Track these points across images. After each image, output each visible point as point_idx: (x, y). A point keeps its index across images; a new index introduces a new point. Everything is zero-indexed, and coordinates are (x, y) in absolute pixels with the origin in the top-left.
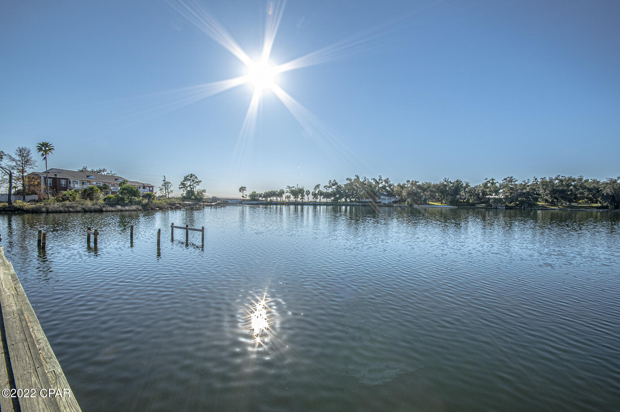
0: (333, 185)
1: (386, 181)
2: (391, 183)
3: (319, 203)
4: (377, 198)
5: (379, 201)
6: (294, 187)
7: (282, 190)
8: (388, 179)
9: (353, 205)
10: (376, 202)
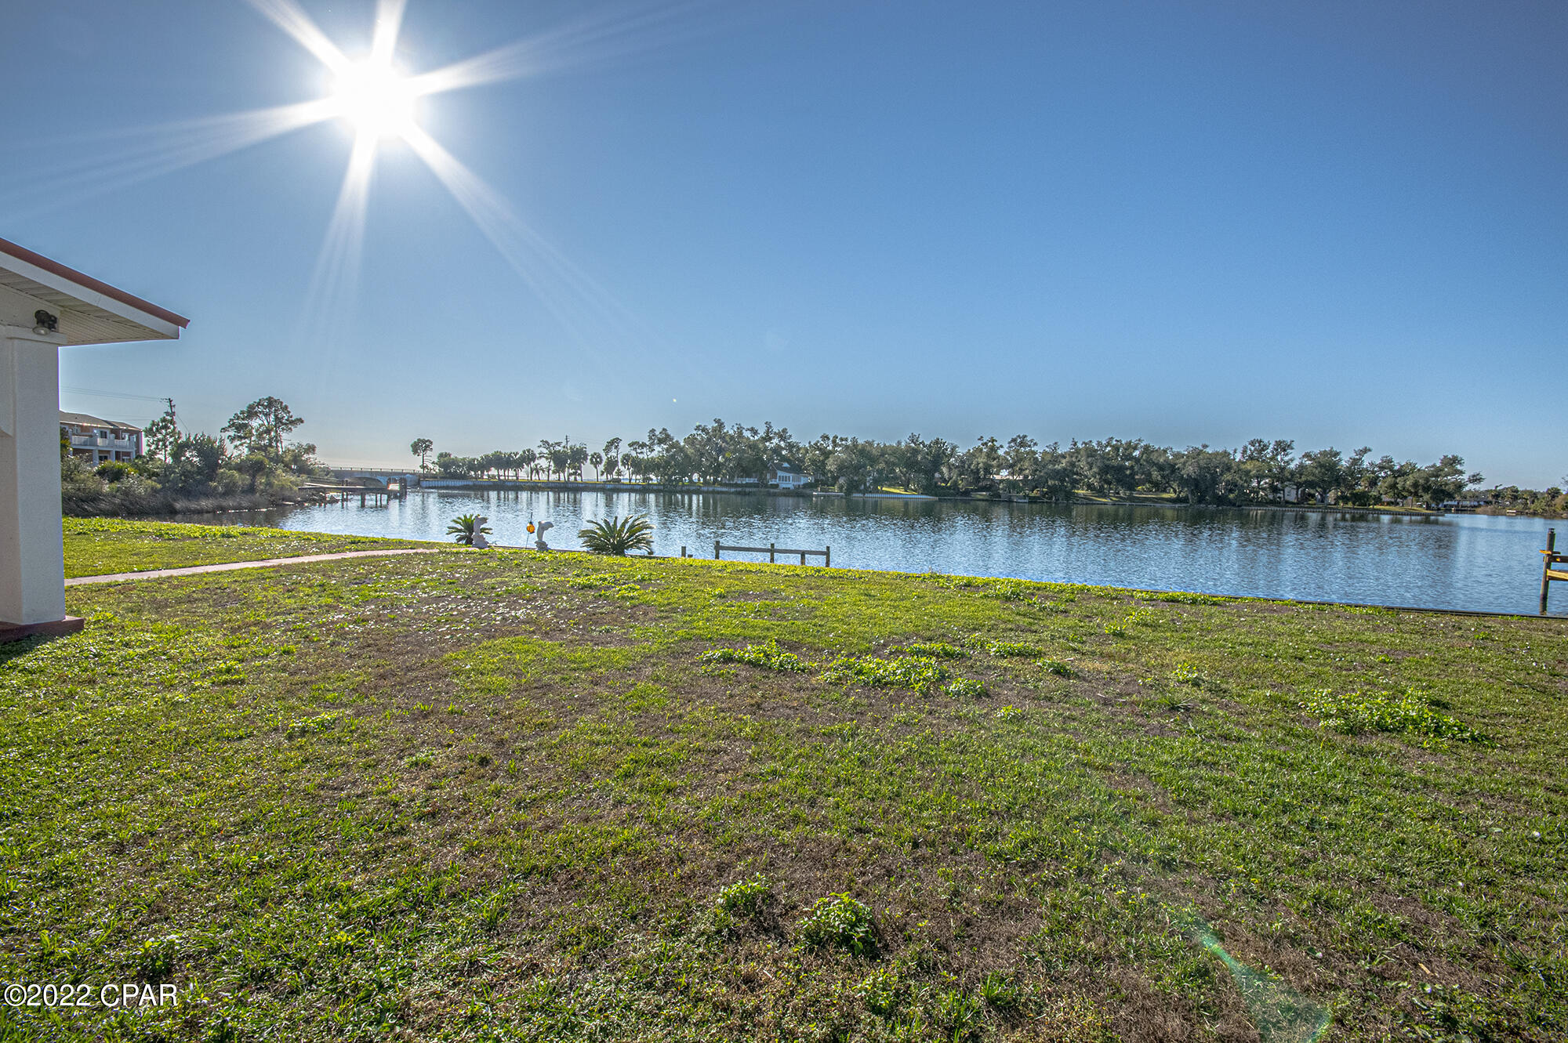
0: (660, 441)
1: (782, 435)
2: (793, 440)
3: (629, 487)
4: (768, 476)
5: (773, 482)
6: (558, 444)
7: (528, 451)
8: (785, 431)
9: (714, 492)
10: (766, 486)
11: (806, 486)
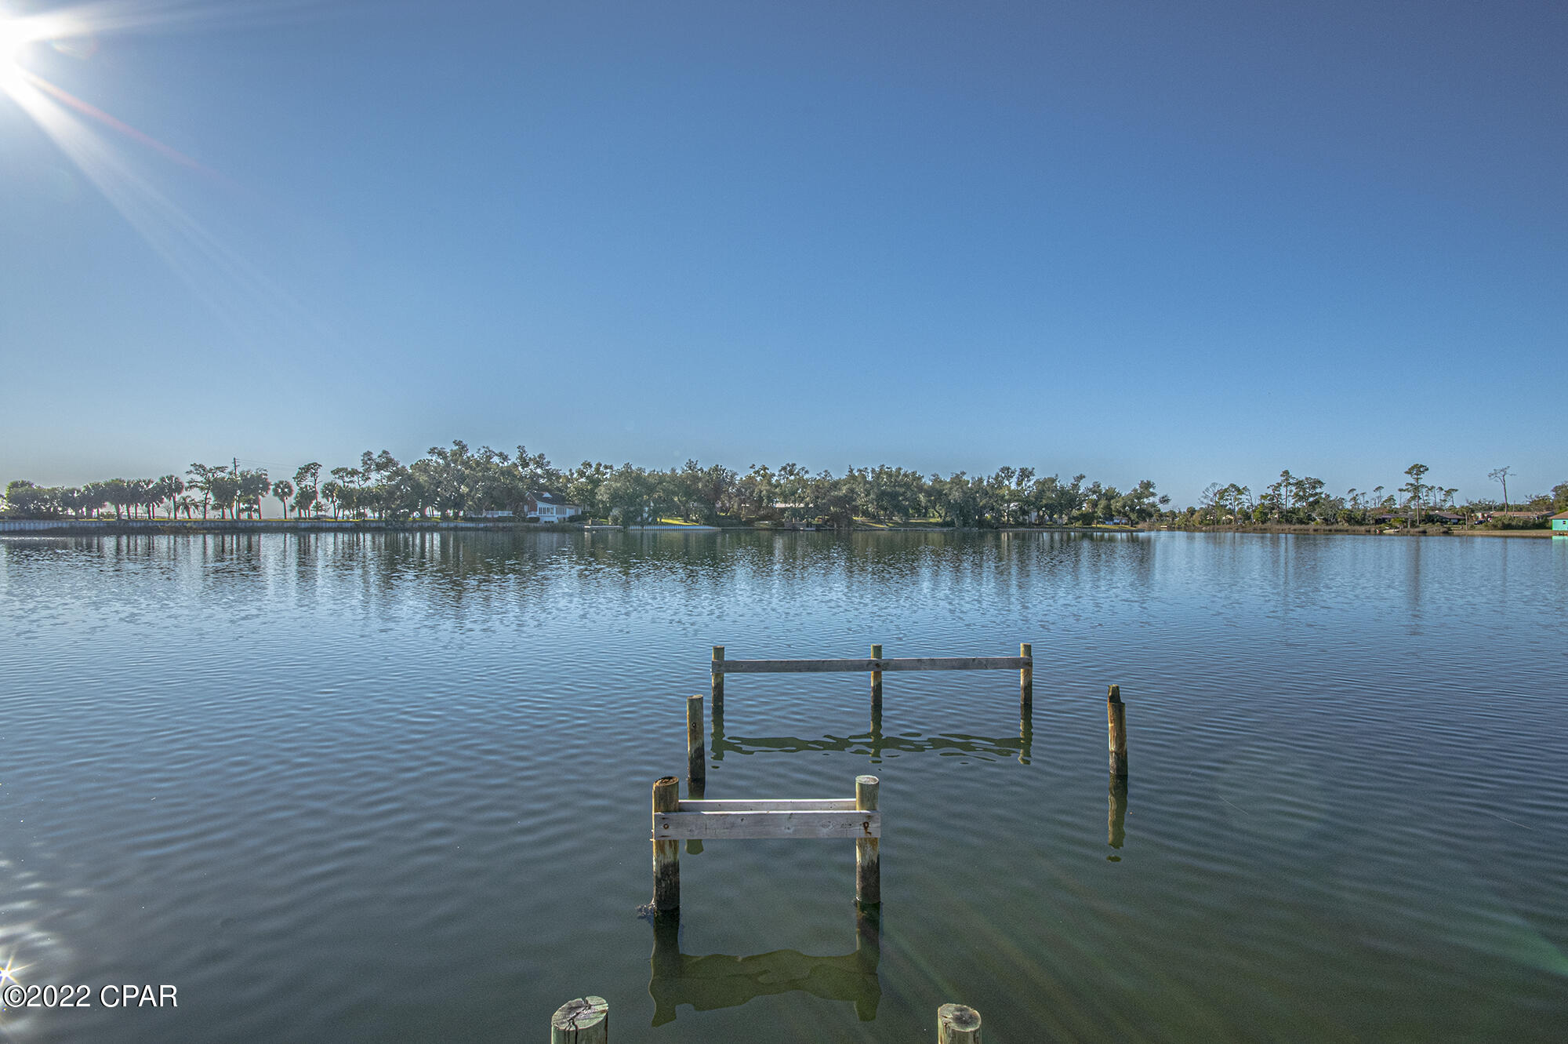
0: (379, 467)
1: (540, 461)
2: (552, 467)
3: (335, 525)
4: (526, 508)
5: (533, 515)
6: (222, 469)
7: (170, 478)
8: (541, 456)
9: (456, 529)
10: (524, 520)
11: (572, 519)
